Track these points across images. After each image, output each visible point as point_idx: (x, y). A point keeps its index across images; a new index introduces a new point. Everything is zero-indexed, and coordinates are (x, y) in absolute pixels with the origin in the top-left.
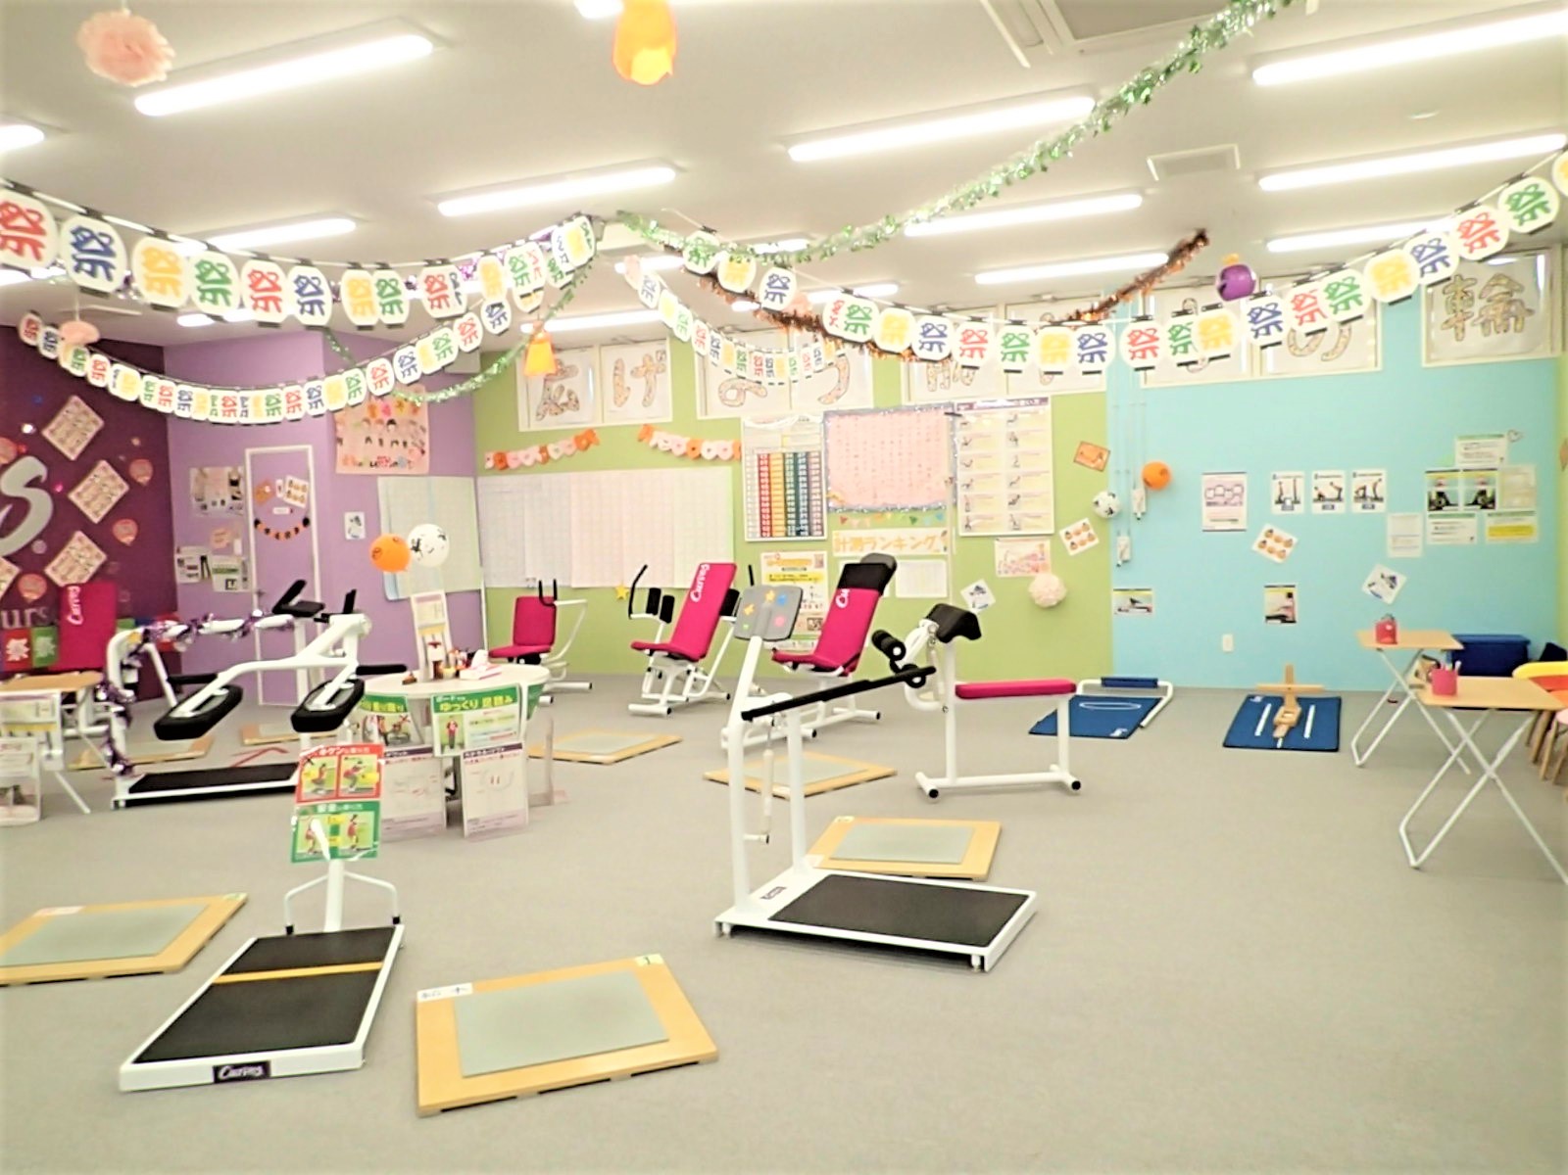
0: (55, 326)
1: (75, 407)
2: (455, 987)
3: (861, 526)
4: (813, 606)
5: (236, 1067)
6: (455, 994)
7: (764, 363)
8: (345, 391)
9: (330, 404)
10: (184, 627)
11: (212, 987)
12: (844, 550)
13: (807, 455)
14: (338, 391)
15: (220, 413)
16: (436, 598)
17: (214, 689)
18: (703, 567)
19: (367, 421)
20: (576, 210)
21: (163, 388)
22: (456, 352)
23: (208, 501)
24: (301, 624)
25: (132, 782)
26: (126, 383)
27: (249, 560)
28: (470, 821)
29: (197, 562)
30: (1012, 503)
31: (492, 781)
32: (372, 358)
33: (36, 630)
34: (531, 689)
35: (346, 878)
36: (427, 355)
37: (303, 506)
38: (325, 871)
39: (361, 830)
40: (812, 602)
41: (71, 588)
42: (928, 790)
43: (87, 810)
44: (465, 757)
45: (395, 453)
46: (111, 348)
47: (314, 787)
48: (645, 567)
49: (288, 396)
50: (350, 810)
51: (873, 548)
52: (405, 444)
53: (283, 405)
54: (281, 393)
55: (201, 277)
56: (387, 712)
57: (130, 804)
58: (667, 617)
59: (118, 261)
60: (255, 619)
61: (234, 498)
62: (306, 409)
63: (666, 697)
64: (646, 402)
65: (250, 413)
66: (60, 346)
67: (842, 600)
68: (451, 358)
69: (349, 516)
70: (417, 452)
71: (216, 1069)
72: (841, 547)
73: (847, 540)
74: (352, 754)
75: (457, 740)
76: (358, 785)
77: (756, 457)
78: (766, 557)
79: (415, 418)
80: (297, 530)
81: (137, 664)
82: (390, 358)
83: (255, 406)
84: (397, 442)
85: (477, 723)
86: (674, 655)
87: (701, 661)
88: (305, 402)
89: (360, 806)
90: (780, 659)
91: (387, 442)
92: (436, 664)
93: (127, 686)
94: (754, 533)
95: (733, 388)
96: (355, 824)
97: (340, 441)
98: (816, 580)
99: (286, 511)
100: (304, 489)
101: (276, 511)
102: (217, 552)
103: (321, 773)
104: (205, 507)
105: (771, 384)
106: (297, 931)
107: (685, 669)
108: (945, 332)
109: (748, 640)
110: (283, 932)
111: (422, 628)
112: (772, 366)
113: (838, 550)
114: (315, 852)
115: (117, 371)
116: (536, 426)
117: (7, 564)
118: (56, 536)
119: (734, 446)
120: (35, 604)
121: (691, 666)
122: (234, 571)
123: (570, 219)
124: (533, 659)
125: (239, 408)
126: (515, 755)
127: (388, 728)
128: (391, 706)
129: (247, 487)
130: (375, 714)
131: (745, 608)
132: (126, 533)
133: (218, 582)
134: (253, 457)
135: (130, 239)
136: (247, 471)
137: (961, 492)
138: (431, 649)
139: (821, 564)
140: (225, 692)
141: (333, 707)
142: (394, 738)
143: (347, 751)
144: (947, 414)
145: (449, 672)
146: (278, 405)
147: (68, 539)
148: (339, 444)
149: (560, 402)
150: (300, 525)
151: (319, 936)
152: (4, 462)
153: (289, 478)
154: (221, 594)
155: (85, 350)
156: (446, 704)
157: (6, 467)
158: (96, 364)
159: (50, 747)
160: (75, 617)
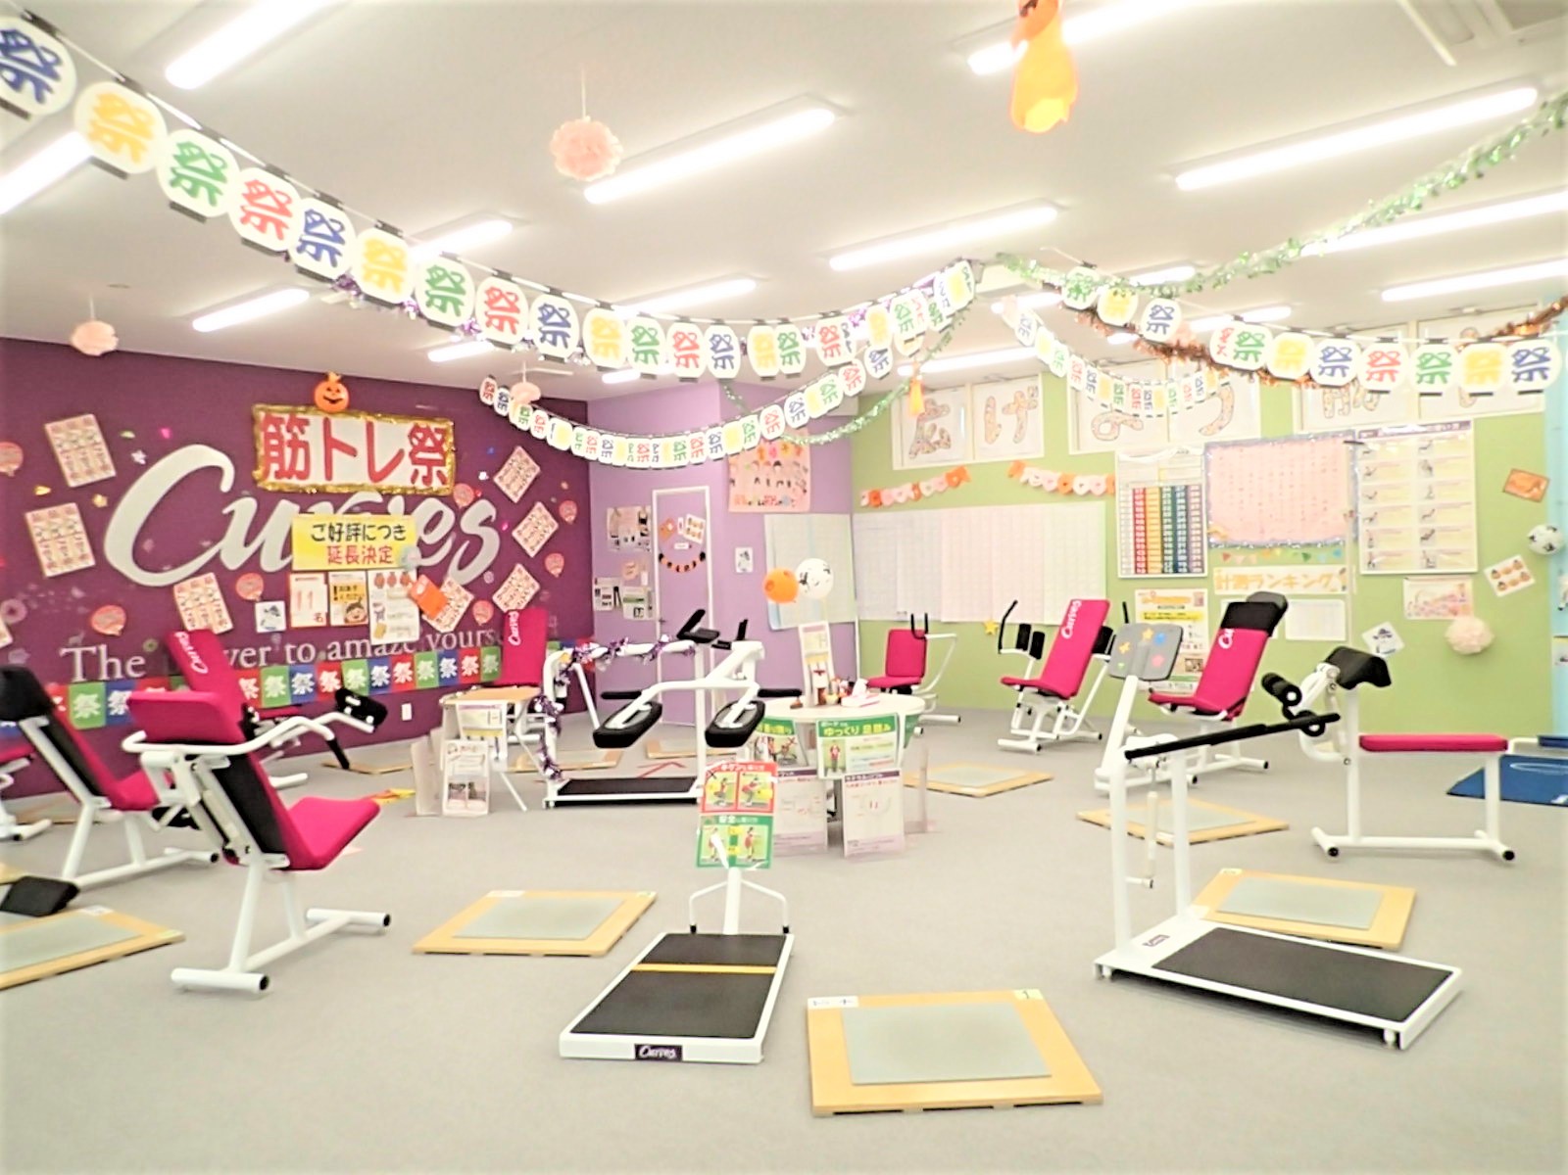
0: (507, 388)
1: (520, 458)
2: (842, 998)
3: (1246, 563)
4: (1192, 645)
5: (654, 1047)
6: (842, 1005)
7: (1142, 396)
8: (742, 436)
9: (728, 449)
10: (605, 650)
11: (632, 972)
12: (1227, 588)
13: (1186, 488)
14: (736, 436)
15: (636, 459)
16: (820, 628)
17: (639, 705)
18: (1074, 603)
19: (756, 463)
20: (956, 256)
21: (589, 438)
22: (841, 397)
23: (621, 538)
24: (700, 648)
25: (560, 786)
26: (560, 434)
27: (654, 591)
28: (849, 842)
29: (611, 592)
30: (1424, 538)
31: (871, 806)
32: (767, 403)
33: (483, 650)
34: (908, 718)
35: (743, 886)
36: (815, 401)
37: (700, 541)
38: (725, 877)
39: (756, 842)
40: (1191, 642)
41: (511, 614)
42: (1327, 847)
43: (524, 808)
44: (846, 781)
45: (780, 492)
46: (548, 404)
47: (717, 799)
48: (1015, 603)
49: (693, 442)
51: (1259, 587)
52: (789, 484)
53: (689, 451)
54: (686, 439)
55: (636, 340)
56: (776, 733)
57: (558, 804)
58: (1037, 653)
59: (573, 332)
60: (662, 644)
61: (642, 535)
62: (708, 454)
63: (1035, 733)
64: (1018, 438)
65: (660, 458)
66: (510, 404)
67: (1226, 641)
68: (836, 402)
69: (739, 551)
70: (799, 491)
71: (638, 1047)
72: (1224, 585)
73: (1230, 577)
74: (748, 770)
75: (840, 764)
76: (754, 800)
77: (1130, 492)
78: (1140, 594)
79: (799, 460)
80: (695, 564)
81: (567, 681)
82: (782, 405)
83: (663, 452)
84: (782, 482)
85: (857, 748)
86: (1044, 692)
87: (1072, 699)
88: (707, 446)
89: (755, 820)
90: (1157, 700)
91: (773, 483)
92: (821, 690)
93: (559, 700)
94: (1128, 569)
95: (1107, 421)
96: (751, 836)
97: (733, 481)
98: (1194, 619)
99: (686, 546)
100: (701, 526)
101: (677, 546)
102: (627, 583)
103: (723, 787)
104: (618, 543)
105: (1149, 416)
106: (699, 931)
107: (1056, 707)
108: (1350, 355)
109: (1124, 679)
110: (688, 931)
111: (808, 656)
112: (1150, 398)
113: (1220, 588)
114: (717, 860)
115: (553, 425)
116: (910, 464)
117: (464, 592)
118: (501, 570)
119: (1107, 481)
120: (486, 626)
121: (1061, 704)
122: (641, 600)
123: (951, 265)
124: (905, 690)
125: (651, 454)
126: (892, 782)
127: (777, 749)
128: (781, 728)
129: (654, 525)
130: (766, 735)
131: (1121, 647)
132: (555, 565)
133: (628, 609)
134: (659, 498)
136: (653, 512)
137: (1363, 527)
138: (816, 676)
139: (1200, 602)
140: (648, 707)
141: (739, 725)
142: (783, 759)
143: (744, 767)
144: (1346, 442)
145: (832, 699)
146: (685, 450)
147: (511, 570)
148: (732, 485)
149: (932, 441)
150: (697, 559)
151: (719, 937)
152: (465, 504)
153: (689, 516)
154: (630, 620)
155: (530, 407)
156: (830, 729)
157: (466, 509)
158: (538, 418)
159: (498, 751)
160: (515, 639)
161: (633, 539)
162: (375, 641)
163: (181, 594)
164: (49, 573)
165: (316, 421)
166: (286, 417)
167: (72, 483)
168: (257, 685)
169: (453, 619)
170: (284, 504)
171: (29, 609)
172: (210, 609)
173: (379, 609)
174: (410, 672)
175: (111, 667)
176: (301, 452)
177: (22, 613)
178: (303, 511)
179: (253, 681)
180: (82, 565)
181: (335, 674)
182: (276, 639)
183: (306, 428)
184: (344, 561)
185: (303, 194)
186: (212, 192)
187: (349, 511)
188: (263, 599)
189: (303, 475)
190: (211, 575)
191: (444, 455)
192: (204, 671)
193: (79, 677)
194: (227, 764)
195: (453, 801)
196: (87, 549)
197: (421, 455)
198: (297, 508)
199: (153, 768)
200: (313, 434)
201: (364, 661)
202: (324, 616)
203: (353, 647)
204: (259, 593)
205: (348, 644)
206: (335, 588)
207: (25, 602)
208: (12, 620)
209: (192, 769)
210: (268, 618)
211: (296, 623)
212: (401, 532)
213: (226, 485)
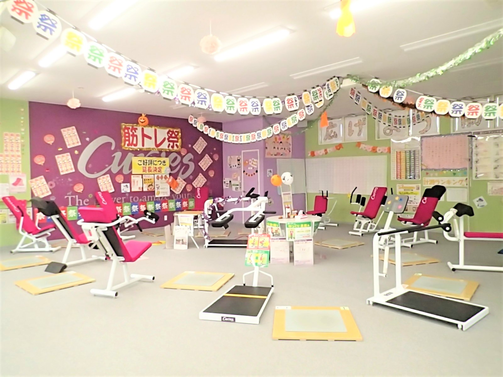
0: (196, 118)
1: (201, 139)
2: (286, 307)
3: (434, 176)
4: (415, 203)
5: (227, 318)
6: (286, 309)
7: (398, 120)
8: (267, 133)
9: (263, 137)
10: (223, 200)
11: (224, 296)
12: (427, 184)
13: (414, 151)
14: (265, 134)
15: (235, 140)
16: (289, 194)
17: (226, 215)
18: (376, 188)
19: (274, 142)
20: (333, 76)
21: (221, 134)
22: (298, 121)
23: (232, 165)
24: (252, 200)
25: (209, 241)
26: (212, 133)
27: (242, 182)
28: (296, 261)
29: (229, 183)
30: (496, 168)
31: (303, 250)
32: (275, 123)
33: (189, 200)
34: (315, 223)
35: (259, 273)
36: (290, 122)
37: (256, 167)
38: (253, 269)
41: (198, 189)
42: (451, 268)
43: (198, 247)
44: (295, 242)
46: (209, 124)
47: (252, 245)
48: (356, 188)
49: (252, 135)
50: (261, 253)
51: (438, 184)
52: (285, 149)
53: (251, 138)
54: (250, 134)
55: (227, 103)
57: (209, 247)
58: (363, 204)
59: (208, 101)
60: (240, 198)
61: (238, 165)
62: (257, 139)
63: (361, 230)
64: (359, 134)
65: (242, 140)
66: (197, 123)
67: (424, 201)
68: (296, 123)
69: (268, 170)
70: (288, 151)
71: (222, 318)
72: (426, 183)
73: (428, 181)
74: (262, 237)
75: (293, 236)
76: (263, 246)
77: (396, 152)
78: (398, 186)
79: (288, 141)
80: (254, 174)
81: (211, 209)
82: (279, 124)
83: (244, 138)
84: (282, 148)
85: (299, 232)
86: (364, 216)
87: (374, 219)
88: (256, 137)
89: (264, 252)
90: (400, 219)
91: (280, 148)
92: (288, 213)
93: (209, 215)
94: (394, 178)
95: (388, 129)
96: (262, 257)
97: (266, 148)
98: (416, 194)
99: (252, 168)
100: (256, 162)
101: (249, 168)
102: (234, 180)
103: (254, 242)
104: (231, 167)
105: (400, 127)
106: (246, 285)
107: (368, 221)
108: (462, 107)
109: (389, 213)
110: (243, 285)
111: (285, 202)
112: (401, 121)
113: (425, 184)
115: (210, 130)
116: (324, 143)
117: (184, 182)
118: (195, 175)
119: (388, 149)
120: (189, 192)
121: (370, 221)
122: (238, 185)
123: (331, 79)
124: (320, 215)
125: (239, 139)
126: (310, 242)
127: (274, 231)
128: (275, 225)
129: (242, 161)
130: (271, 227)
131: (388, 202)
132: (212, 174)
133: (234, 188)
134: (244, 153)
135: (211, 94)
136: (242, 157)
137: (474, 165)
138: (287, 209)
139: (418, 189)
140: (229, 216)
141: (255, 221)
142: (275, 234)
143: (261, 236)
144: (469, 136)
145: (292, 216)
146: (250, 138)
147: (198, 175)
148: (266, 149)
149: (332, 135)
150: (255, 172)
151: (252, 287)
152: (184, 154)
153: (253, 159)
154: (234, 191)
155: (203, 124)
156: (290, 225)
157: (184, 156)
158: (205, 128)
159: (190, 230)
160: (199, 196)
161: (236, 166)
162: (156, 196)
163: (100, 181)
164: (62, 174)
165: (139, 129)
166: (131, 127)
167: (69, 147)
168: (122, 208)
169: (180, 190)
170: (130, 154)
171: (56, 184)
172: (108, 185)
173: (158, 186)
174: (167, 206)
175: (79, 202)
176: (135, 138)
177: (54, 186)
178: (135, 156)
179: (120, 207)
180: (71, 171)
181: (144, 206)
182: (127, 195)
183: (136, 131)
184: (147, 171)
185: (126, 60)
186: (100, 60)
187: (149, 156)
188: (123, 182)
189: (136, 145)
190: (108, 175)
191: (178, 139)
192: (106, 204)
193: (70, 205)
194: (106, 229)
195: (177, 245)
196: (73, 167)
197: (171, 139)
198: (133, 155)
199: (86, 230)
200: (139, 133)
201: (153, 202)
202: (141, 188)
203: (150, 198)
204: (122, 181)
205: (148, 197)
206: (145, 180)
207: (55, 182)
208: (51, 188)
209: (96, 230)
210: (125, 188)
211: (133, 190)
212: (165, 163)
213: (113, 148)
